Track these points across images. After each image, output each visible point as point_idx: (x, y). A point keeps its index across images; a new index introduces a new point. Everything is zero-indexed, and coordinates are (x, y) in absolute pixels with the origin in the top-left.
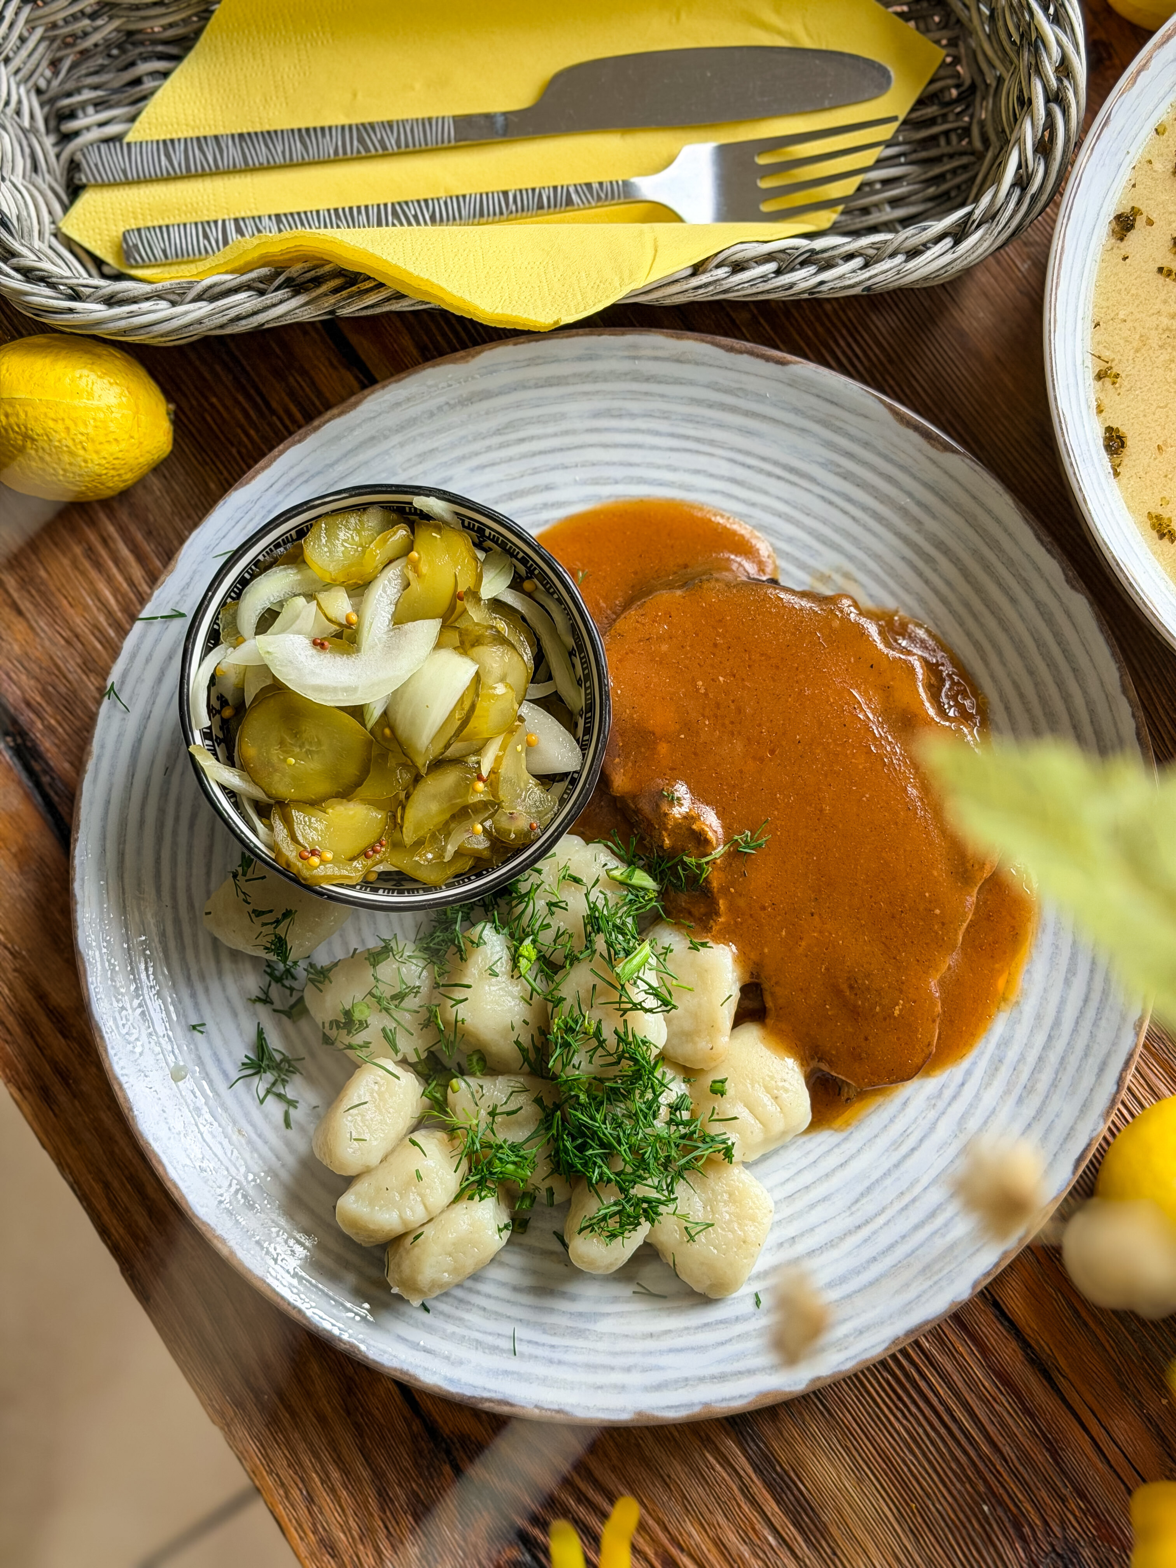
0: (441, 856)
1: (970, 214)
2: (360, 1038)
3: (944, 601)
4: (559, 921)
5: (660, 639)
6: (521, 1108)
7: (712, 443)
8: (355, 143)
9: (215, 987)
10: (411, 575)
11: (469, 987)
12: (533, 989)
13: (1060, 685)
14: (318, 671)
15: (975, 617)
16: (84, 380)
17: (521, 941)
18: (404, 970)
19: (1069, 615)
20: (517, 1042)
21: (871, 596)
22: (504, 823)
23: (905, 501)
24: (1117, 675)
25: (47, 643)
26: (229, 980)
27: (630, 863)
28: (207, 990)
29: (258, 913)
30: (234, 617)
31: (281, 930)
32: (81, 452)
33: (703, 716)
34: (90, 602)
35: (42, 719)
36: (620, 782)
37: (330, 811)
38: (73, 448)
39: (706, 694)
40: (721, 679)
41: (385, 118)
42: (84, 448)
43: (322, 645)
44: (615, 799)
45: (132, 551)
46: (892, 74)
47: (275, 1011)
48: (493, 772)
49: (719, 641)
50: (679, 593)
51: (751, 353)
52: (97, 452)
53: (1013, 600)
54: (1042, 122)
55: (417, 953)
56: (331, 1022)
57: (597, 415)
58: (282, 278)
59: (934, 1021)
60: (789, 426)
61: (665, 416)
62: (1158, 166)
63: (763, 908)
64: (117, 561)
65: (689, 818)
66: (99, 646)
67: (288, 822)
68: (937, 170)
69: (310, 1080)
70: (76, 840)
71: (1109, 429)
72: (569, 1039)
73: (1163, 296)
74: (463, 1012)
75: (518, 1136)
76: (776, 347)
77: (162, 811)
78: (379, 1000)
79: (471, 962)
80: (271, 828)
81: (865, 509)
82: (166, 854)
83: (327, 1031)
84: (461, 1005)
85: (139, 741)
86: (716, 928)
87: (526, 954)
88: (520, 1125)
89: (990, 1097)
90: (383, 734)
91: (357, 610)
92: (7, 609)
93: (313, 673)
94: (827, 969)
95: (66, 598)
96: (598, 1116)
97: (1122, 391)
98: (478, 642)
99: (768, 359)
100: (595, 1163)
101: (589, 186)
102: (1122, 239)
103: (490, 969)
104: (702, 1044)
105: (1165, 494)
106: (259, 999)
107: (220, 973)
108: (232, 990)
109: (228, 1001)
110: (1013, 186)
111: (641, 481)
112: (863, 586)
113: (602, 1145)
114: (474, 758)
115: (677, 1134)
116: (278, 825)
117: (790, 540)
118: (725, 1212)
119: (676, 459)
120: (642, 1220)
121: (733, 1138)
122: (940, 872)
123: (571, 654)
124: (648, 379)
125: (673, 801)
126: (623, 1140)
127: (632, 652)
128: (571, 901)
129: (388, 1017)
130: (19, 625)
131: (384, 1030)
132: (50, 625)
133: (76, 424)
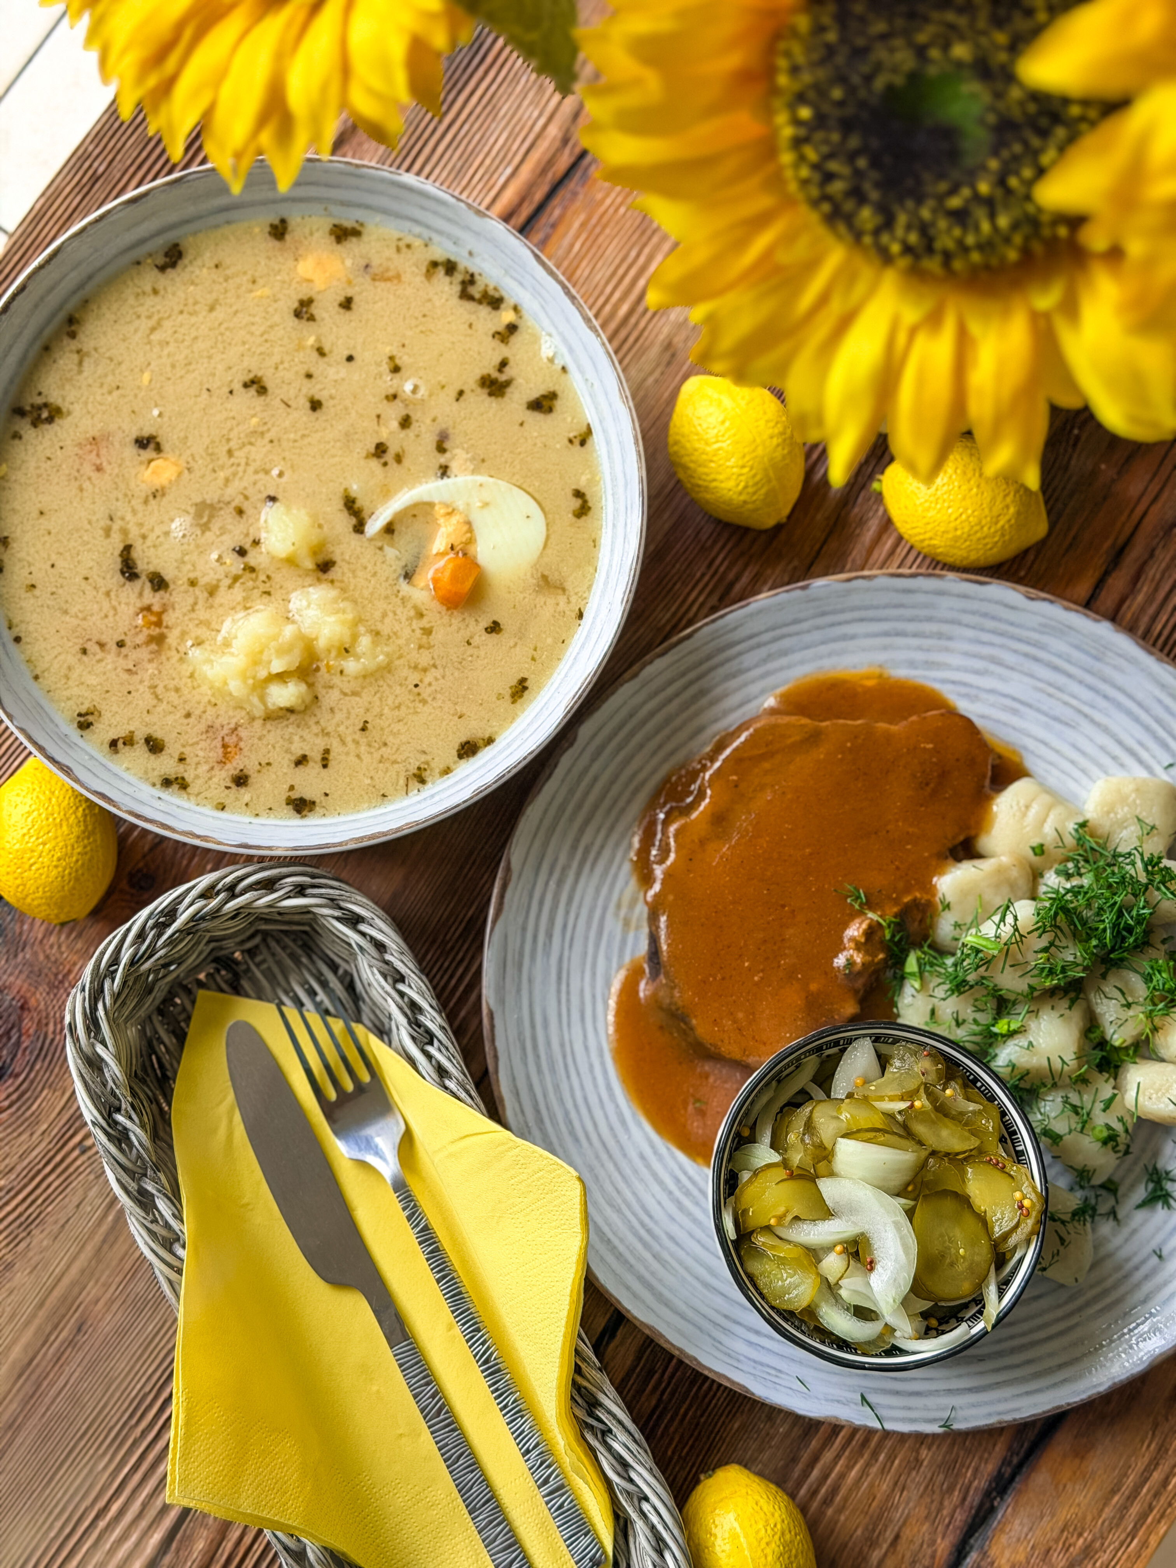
0: (980, 1112)
1: (338, 919)
2: (1118, 1127)
3: (612, 828)
4: (968, 1013)
5: (735, 1021)
6: (1115, 987)
7: (562, 1045)
8: (442, 1417)
9: (1122, 1254)
10: (789, 1217)
11: (1049, 1059)
12: (1028, 1012)
13: (644, 722)
14: (893, 1257)
15: (615, 802)
16: (724, 1548)
17: (996, 1034)
18: (1053, 1115)
19: (595, 735)
20: (1070, 1008)
21: (627, 883)
22: (931, 1078)
23: (552, 885)
24: (626, 686)
25: (911, 1505)
26: (1111, 1247)
27: (903, 978)
28: (1128, 1260)
29: (1062, 1241)
30: (869, 1343)
31: (1067, 1218)
32: (779, 1526)
33: (779, 966)
34: (866, 1484)
35: (971, 1483)
36: (850, 1008)
37: (983, 1208)
38: (779, 1534)
39: (762, 971)
40: (746, 964)
41: (413, 1402)
42: (775, 1525)
43: (871, 1262)
44: (862, 1009)
45: (813, 1468)
46: (231, 1023)
47: (1117, 1202)
48: (902, 1099)
49: (719, 977)
50: (694, 1022)
51: (493, 1041)
52: (773, 1515)
53: (596, 779)
54: (255, 893)
55: (1036, 1110)
56: (1116, 1152)
57: (577, 1140)
58: (590, 1421)
59: (925, 718)
60: (531, 993)
61: (557, 1088)
62: (247, 798)
63: (898, 868)
64: (825, 1477)
65: (858, 947)
66: (897, 1462)
67: (1006, 1236)
68: (289, 962)
69: (1156, 1154)
70: (1069, 1404)
71: (460, 757)
72: (1059, 968)
73: (343, 757)
74: (1069, 1056)
75: (1135, 981)
76: (481, 1022)
77: (1013, 1351)
78: (1084, 1123)
79: (1028, 1066)
80: (1015, 1248)
81: (567, 913)
82: (1041, 1335)
83: (1120, 1154)
84: (1065, 1059)
85: (971, 1390)
86: (926, 897)
87: (1006, 1027)
88: (1127, 984)
89: (955, 660)
90: (914, 1190)
91: (830, 1248)
92: (899, 1548)
93: (896, 1260)
94: (921, 806)
95: (870, 1505)
96: (1102, 927)
97: (429, 758)
98: (821, 1146)
99: (492, 1027)
100: (1138, 915)
101: (409, 1218)
102: (314, 803)
103: (1028, 1049)
104: (1015, 873)
105: (494, 699)
106: (1115, 1218)
107: (1109, 1255)
108: (1117, 1241)
109: (1127, 1240)
110: (305, 896)
111: (609, 1087)
112: (622, 892)
113: (1120, 914)
114: (899, 1117)
115: (1087, 866)
116: (1012, 1241)
117: (608, 959)
118: (1122, 812)
119: (584, 1069)
120: (1161, 865)
121: (1071, 826)
122: (820, 753)
123: (779, 1081)
124: (538, 1111)
125: (850, 963)
126: (1112, 902)
127: (754, 1038)
128: (949, 1011)
129: (1093, 1112)
130: (907, 1533)
131: (1104, 1110)
132: (897, 1508)
133: (762, 1539)
